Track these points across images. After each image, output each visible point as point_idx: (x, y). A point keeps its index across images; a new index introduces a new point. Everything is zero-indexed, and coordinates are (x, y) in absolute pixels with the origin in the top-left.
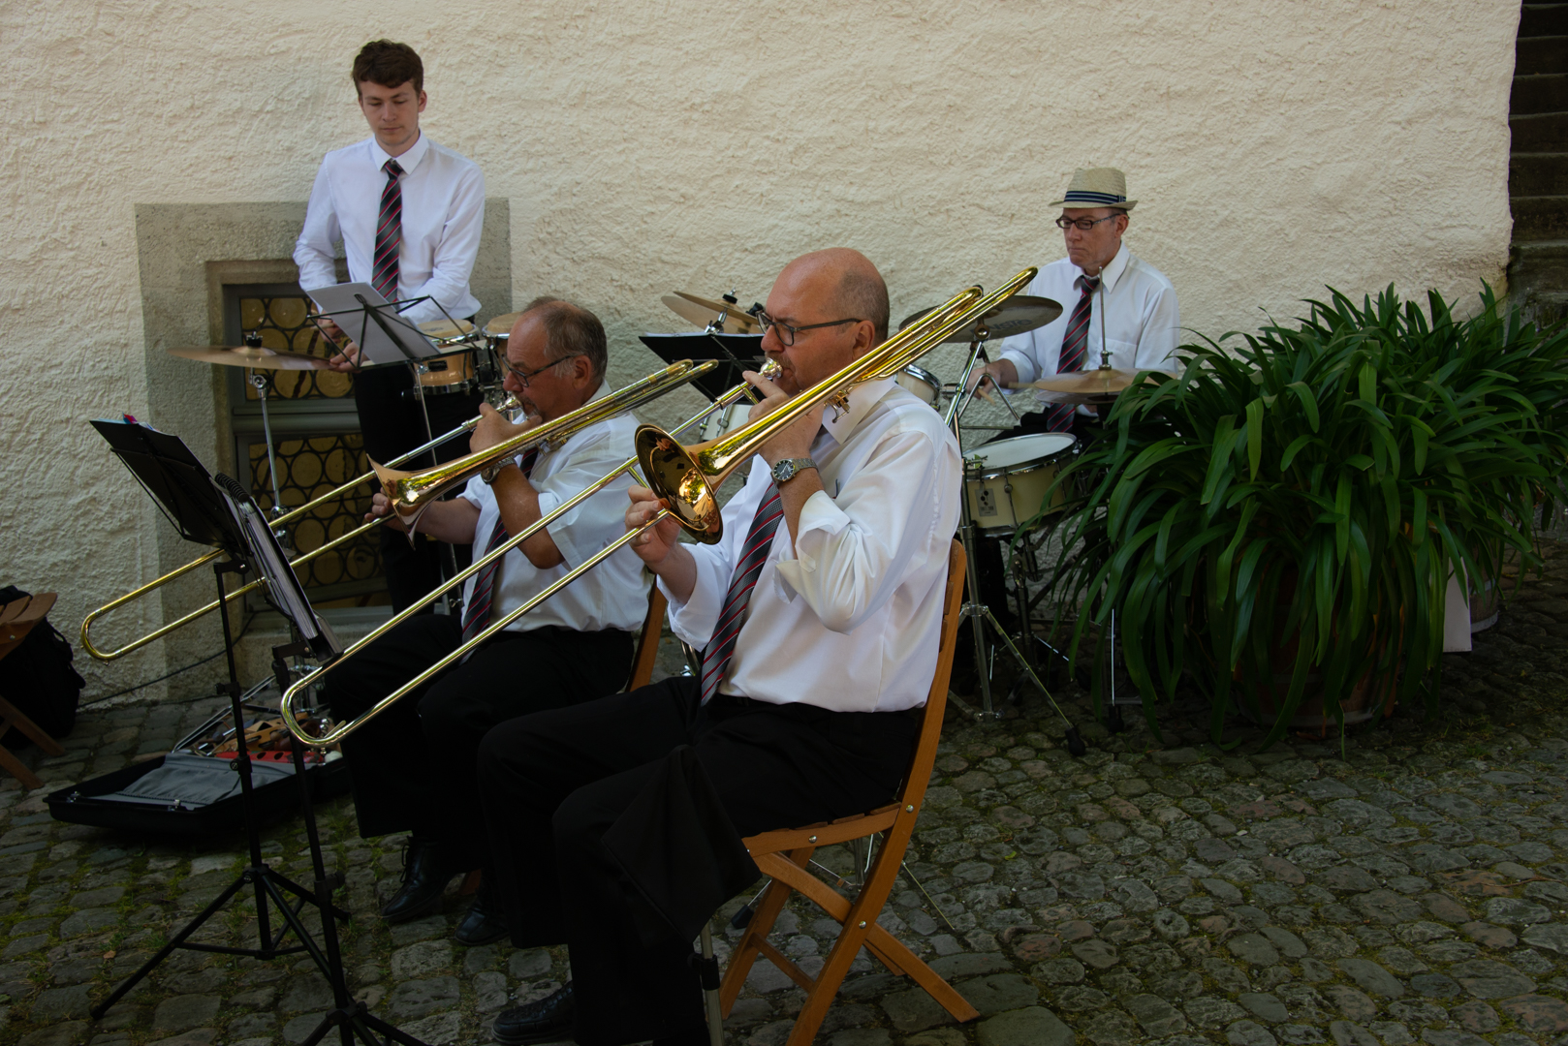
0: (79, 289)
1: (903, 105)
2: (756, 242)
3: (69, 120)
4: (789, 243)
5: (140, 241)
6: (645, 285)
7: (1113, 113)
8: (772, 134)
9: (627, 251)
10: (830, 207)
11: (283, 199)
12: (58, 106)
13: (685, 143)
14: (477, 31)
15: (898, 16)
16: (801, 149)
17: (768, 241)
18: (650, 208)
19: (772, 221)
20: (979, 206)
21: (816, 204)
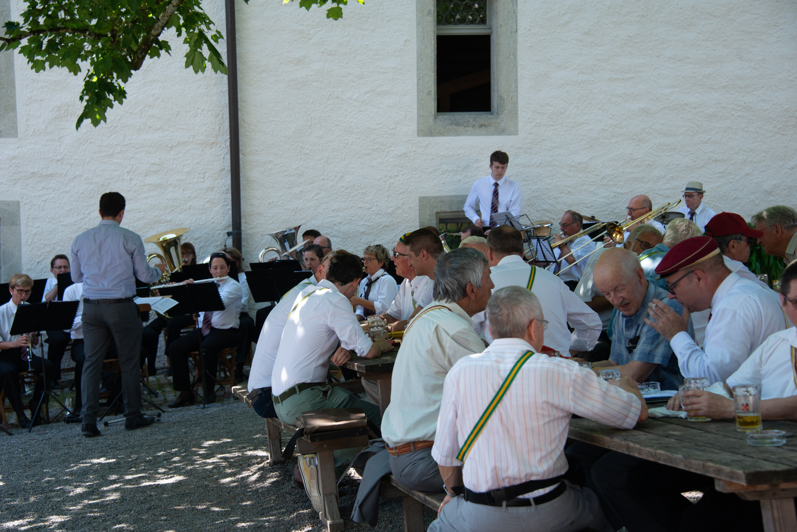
0: (403, 220)
1: (634, 164)
2: (590, 205)
3: (403, 174)
4: (600, 205)
5: (420, 206)
6: (557, 218)
7: (698, 166)
8: (595, 173)
9: (552, 208)
10: (612, 194)
11: (458, 194)
12: (401, 171)
13: (569, 176)
14: (512, 147)
15: (632, 139)
16: (604, 178)
17: (594, 205)
18: (559, 195)
19: (595, 199)
20: (657, 194)
21: (608, 194)
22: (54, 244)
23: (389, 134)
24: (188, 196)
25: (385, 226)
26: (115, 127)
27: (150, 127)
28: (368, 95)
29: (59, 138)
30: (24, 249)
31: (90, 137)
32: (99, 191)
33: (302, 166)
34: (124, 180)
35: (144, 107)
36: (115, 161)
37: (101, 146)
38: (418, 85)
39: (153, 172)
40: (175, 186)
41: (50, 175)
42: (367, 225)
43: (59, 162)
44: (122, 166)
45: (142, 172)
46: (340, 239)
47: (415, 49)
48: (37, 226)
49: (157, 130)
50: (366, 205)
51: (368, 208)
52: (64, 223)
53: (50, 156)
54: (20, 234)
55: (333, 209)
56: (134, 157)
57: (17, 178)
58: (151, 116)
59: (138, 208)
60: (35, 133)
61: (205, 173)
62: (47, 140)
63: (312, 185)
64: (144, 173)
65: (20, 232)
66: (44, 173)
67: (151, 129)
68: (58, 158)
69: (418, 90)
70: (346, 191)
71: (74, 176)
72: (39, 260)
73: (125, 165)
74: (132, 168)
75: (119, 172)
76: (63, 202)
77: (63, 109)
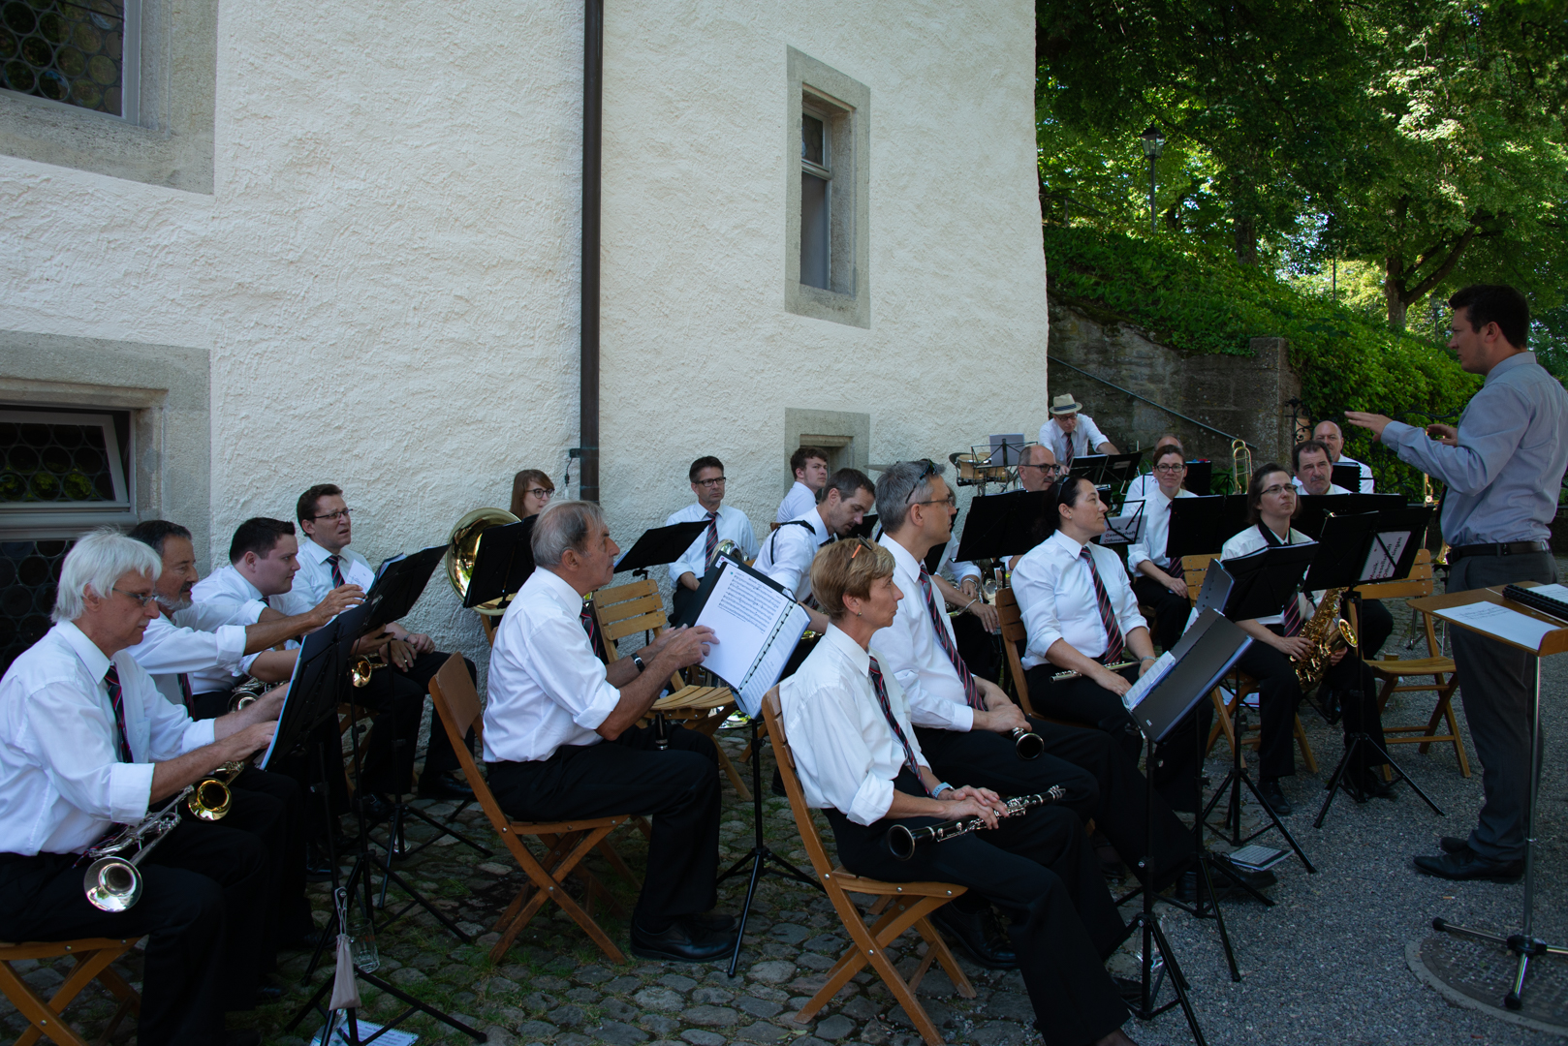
1: (948, 389)
3: (769, 369)
5: (787, 423)
8: (923, 396)
12: (766, 363)
15: (947, 355)
22: (276, 460)
23: (757, 301)
24: (509, 371)
26: (399, 206)
27: (457, 220)
28: (737, 232)
29: (295, 212)
30: (218, 470)
31: (354, 219)
33: (660, 336)
34: (407, 324)
36: (395, 280)
37: (371, 244)
38: (787, 231)
39: (457, 314)
40: (491, 349)
41: (275, 296)
43: (292, 267)
44: (406, 295)
45: (440, 313)
47: (786, 174)
48: (243, 414)
49: (467, 227)
50: (731, 415)
52: (297, 412)
53: (276, 249)
54: (209, 434)
56: (427, 278)
57: (207, 293)
58: (460, 196)
59: (430, 388)
60: (249, 190)
61: (534, 329)
62: (272, 212)
63: (670, 373)
64: (442, 315)
65: (209, 427)
66: (263, 290)
67: (458, 223)
68: (291, 256)
69: (787, 238)
70: (709, 389)
71: (319, 303)
72: (246, 498)
73: (411, 293)
74: (423, 299)
75: (401, 307)
76: (296, 362)
77: (307, 146)
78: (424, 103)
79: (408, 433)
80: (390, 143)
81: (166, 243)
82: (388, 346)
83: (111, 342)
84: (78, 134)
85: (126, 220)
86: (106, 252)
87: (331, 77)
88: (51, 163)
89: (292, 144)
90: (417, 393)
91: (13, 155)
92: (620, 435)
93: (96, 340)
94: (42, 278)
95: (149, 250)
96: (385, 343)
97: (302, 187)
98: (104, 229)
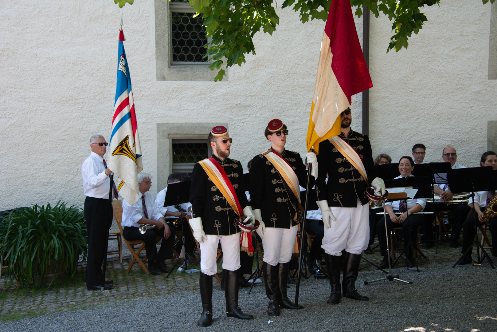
22: (248, 151)
23: (468, 78)
25: (463, 141)
26: (288, 74)
27: (310, 74)
29: (253, 81)
31: (273, 80)
32: (277, 116)
33: (408, 100)
34: (293, 109)
35: (307, 61)
36: (288, 96)
37: (279, 87)
38: (490, 44)
41: (248, 106)
42: (451, 141)
43: (253, 97)
44: (292, 100)
45: (305, 104)
46: (432, 150)
47: (490, 19)
48: (238, 139)
49: (315, 76)
50: (450, 126)
51: (452, 129)
52: (255, 138)
53: (247, 93)
55: (428, 129)
56: (299, 94)
57: (227, 108)
58: (311, 66)
59: (301, 128)
60: (239, 78)
62: (246, 83)
63: (414, 113)
64: (305, 105)
66: (244, 105)
67: (311, 75)
68: (252, 94)
69: (490, 47)
70: (437, 117)
71: (262, 106)
73: (294, 99)
74: (298, 101)
75: (290, 104)
76: (255, 124)
77: (256, 62)
78: (297, 39)
79: (293, 142)
80: (285, 55)
81: (215, 96)
82: (286, 116)
83: (201, 123)
84: (192, 72)
85: (204, 92)
86: (200, 101)
87: (264, 39)
88: (185, 81)
89: (252, 62)
90: (296, 130)
91: (176, 80)
92: (386, 138)
93: (197, 123)
94: (184, 109)
95: (211, 99)
96: (285, 115)
97: (256, 74)
98: (199, 95)
